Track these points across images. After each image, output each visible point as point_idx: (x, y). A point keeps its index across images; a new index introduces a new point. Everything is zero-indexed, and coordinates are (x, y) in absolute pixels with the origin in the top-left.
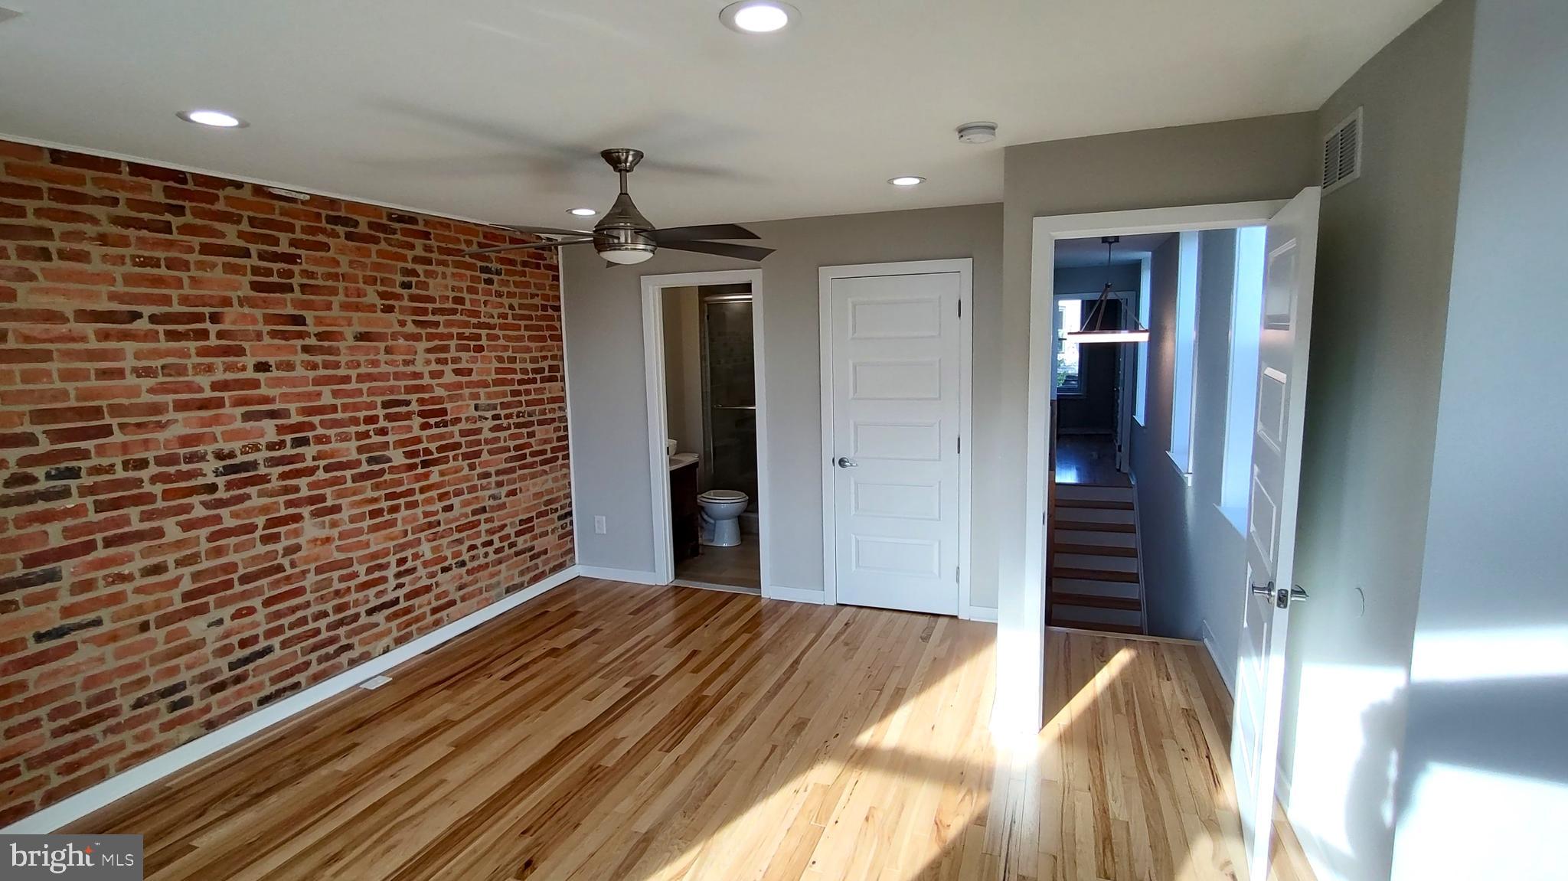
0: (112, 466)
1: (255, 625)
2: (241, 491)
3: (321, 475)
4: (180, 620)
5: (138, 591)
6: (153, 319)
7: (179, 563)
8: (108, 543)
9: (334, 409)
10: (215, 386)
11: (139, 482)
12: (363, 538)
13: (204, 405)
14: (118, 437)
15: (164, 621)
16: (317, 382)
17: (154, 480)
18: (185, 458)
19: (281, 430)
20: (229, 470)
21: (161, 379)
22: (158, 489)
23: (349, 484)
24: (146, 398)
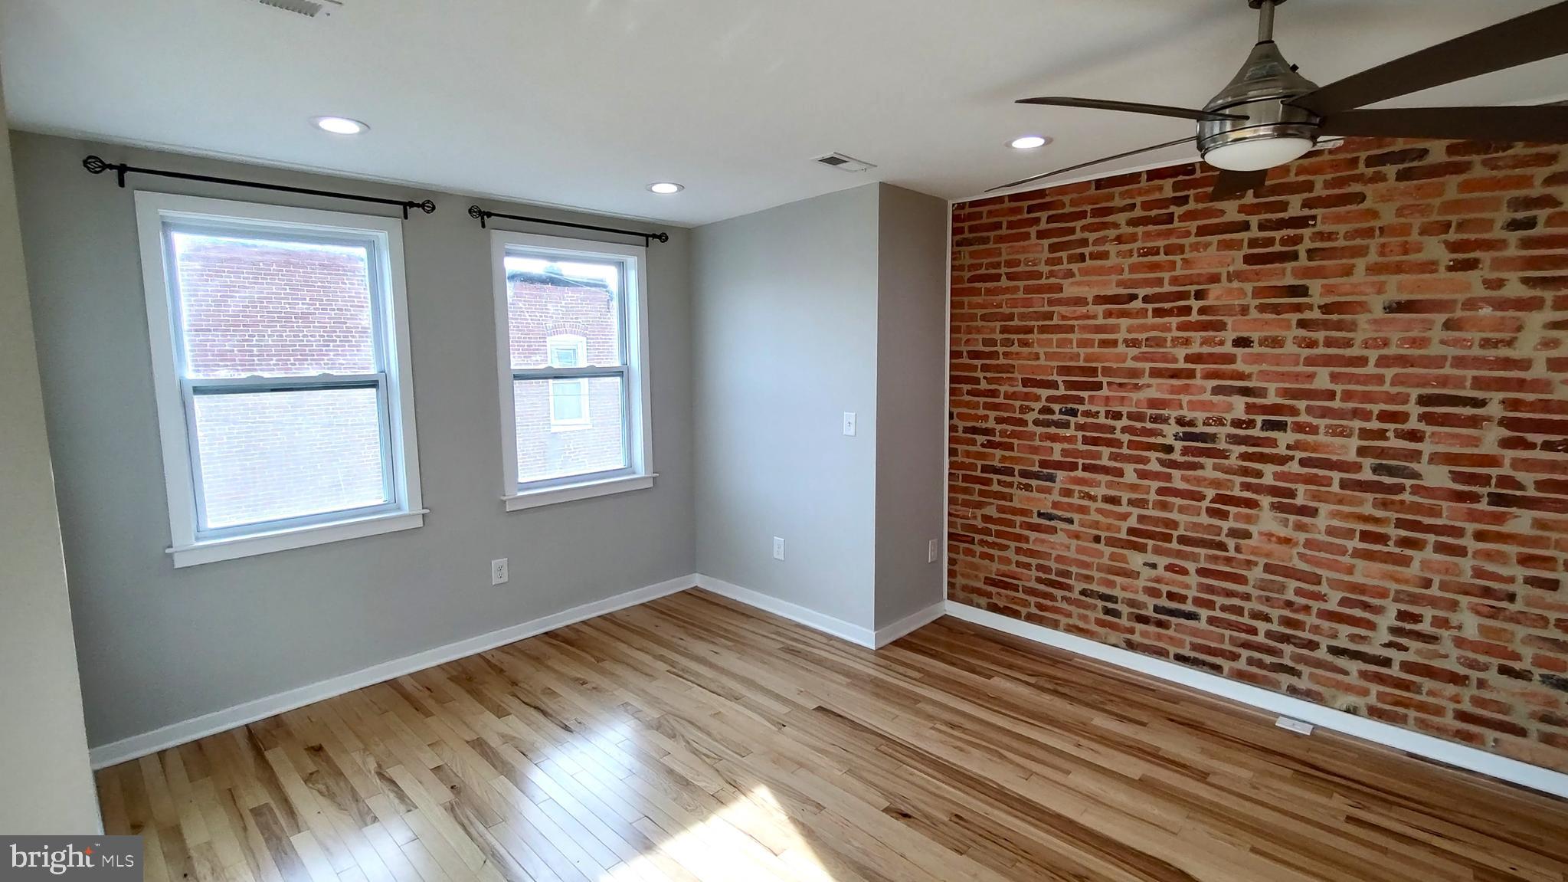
0: (1098, 412)
1: (1187, 587)
2: (1196, 460)
3: (1294, 467)
4: (1122, 547)
5: (1099, 511)
6: (1146, 299)
7: (1131, 502)
8: (1085, 468)
9: (1331, 395)
10: (1188, 359)
11: (1113, 429)
12: (1346, 560)
13: (1175, 374)
14: (1105, 392)
15: (1111, 542)
16: (1310, 361)
17: (1124, 430)
18: (1151, 417)
19: (1250, 408)
20: (1188, 437)
21: (1144, 349)
22: (1126, 438)
23: (1335, 488)
24: (1130, 364)
